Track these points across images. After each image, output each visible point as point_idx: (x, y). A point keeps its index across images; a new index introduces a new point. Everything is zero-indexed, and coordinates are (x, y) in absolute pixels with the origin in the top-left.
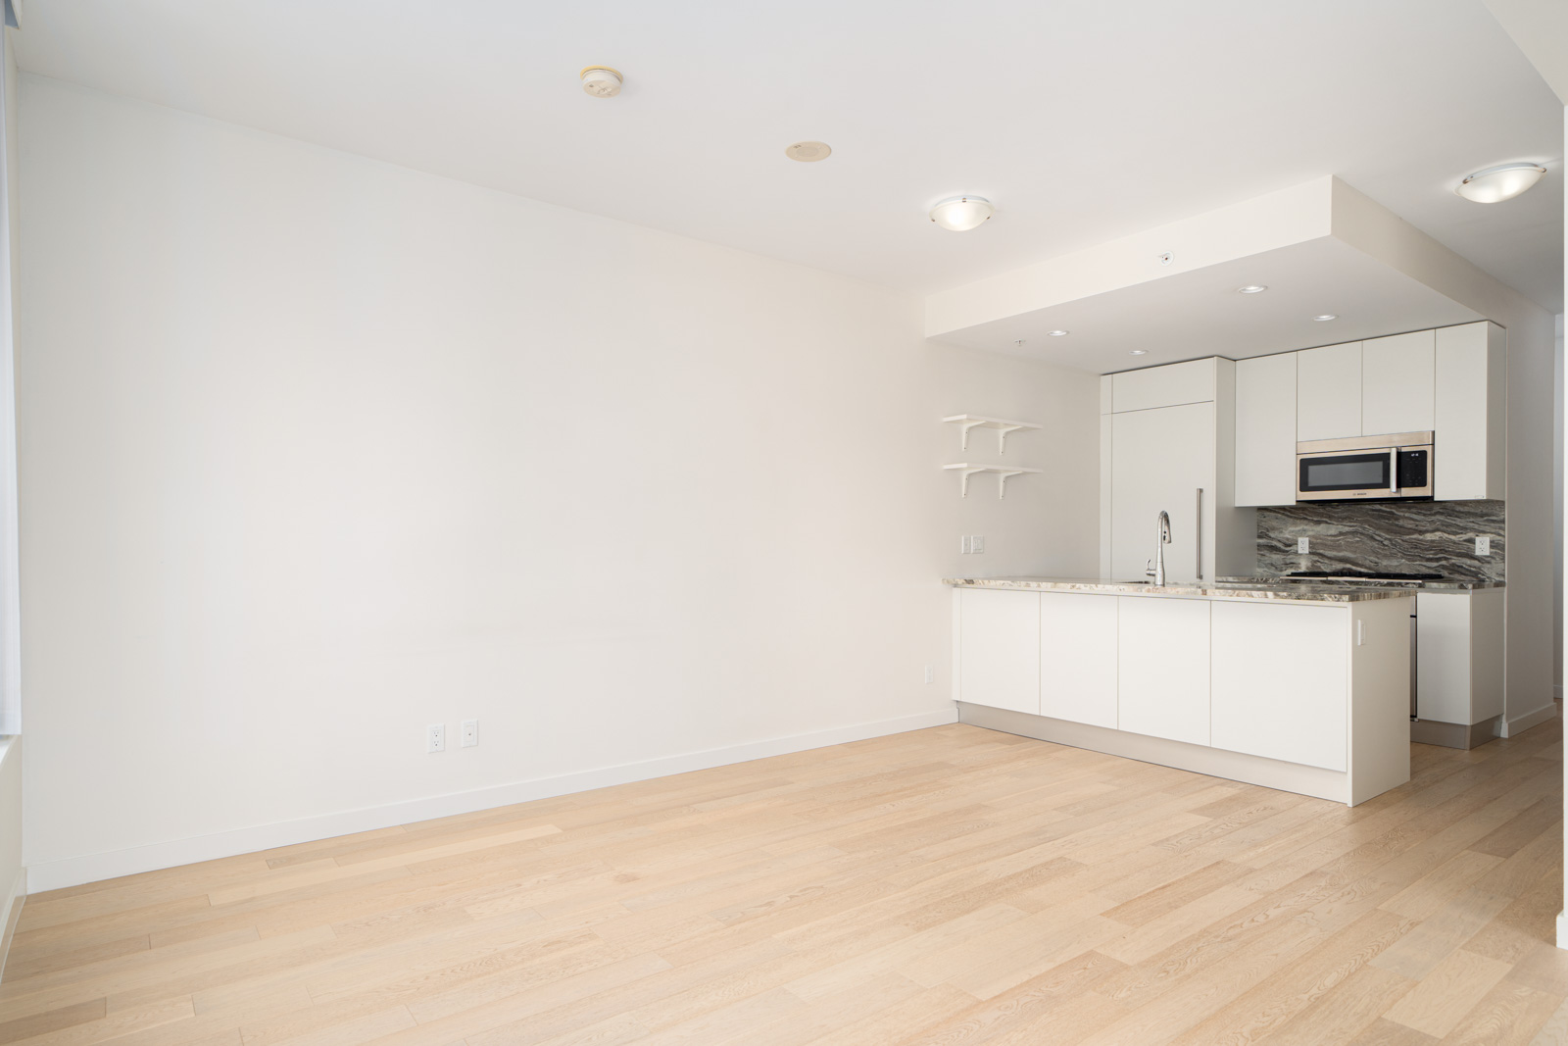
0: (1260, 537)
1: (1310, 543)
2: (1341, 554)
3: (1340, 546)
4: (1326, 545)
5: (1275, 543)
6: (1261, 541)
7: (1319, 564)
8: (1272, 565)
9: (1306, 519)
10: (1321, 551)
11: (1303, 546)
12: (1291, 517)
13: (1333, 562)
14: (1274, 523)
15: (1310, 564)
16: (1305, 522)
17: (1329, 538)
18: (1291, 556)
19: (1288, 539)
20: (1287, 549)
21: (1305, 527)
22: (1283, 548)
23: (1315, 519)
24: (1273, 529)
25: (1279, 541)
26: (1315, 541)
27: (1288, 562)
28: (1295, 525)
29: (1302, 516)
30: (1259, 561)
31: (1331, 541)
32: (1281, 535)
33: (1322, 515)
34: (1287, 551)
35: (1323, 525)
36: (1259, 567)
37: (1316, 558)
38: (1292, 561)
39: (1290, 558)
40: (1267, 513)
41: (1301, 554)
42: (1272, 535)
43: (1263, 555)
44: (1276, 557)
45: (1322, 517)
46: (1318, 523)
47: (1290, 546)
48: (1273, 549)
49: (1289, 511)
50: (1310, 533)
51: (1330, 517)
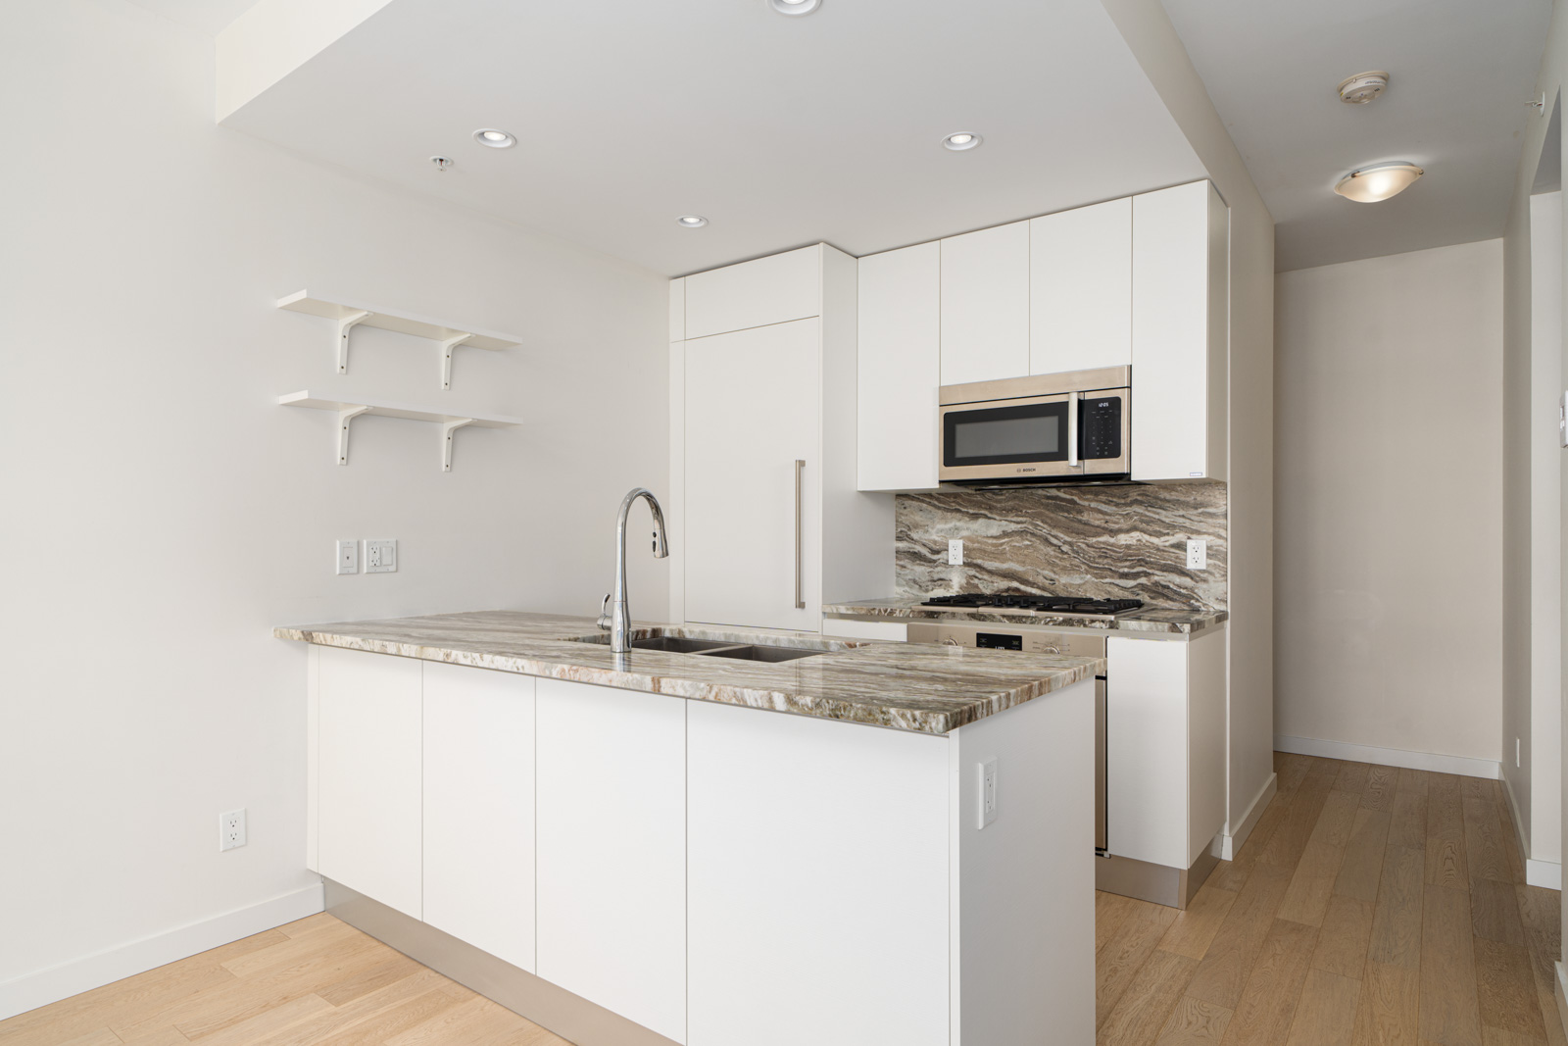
0: (899, 539)
1: (965, 548)
2: (1005, 566)
3: (1003, 553)
4: (985, 552)
5: (918, 548)
6: (902, 545)
7: (976, 581)
8: (915, 582)
9: (958, 511)
10: (979, 561)
11: (955, 554)
12: (939, 508)
13: (995, 578)
14: (918, 518)
15: (964, 581)
16: (958, 515)
17: (990, 541)
18: (939, 569)
19: (935, 542)
20: (935, 557)
21: (958, 524)
22: (929, 555)
23: (971, 511)
24: (916, 526)
25: (924, 545)
26: (970, 545)
27: (936, 577)
28: (945, 520)
29: (954, 506)
30: (898, 575)
31: (993, 545)
32: (927, 536)
33: (979, 505)
34: (935, 561)
35: (981, 521)
36: (898, 585)
37: (972, 572)
38: (942, 576)
39: (939, 572)
40: (908, 503)
41: (952, 566)
42: (915, 536)
43: (903, 567)
44: (920, 570)
45: (980, 507)
46: (975, 517)
47: (938, 552)
48: (916, 557)
49: (938, 499)
50: (965, 533)
51: (990, 508)
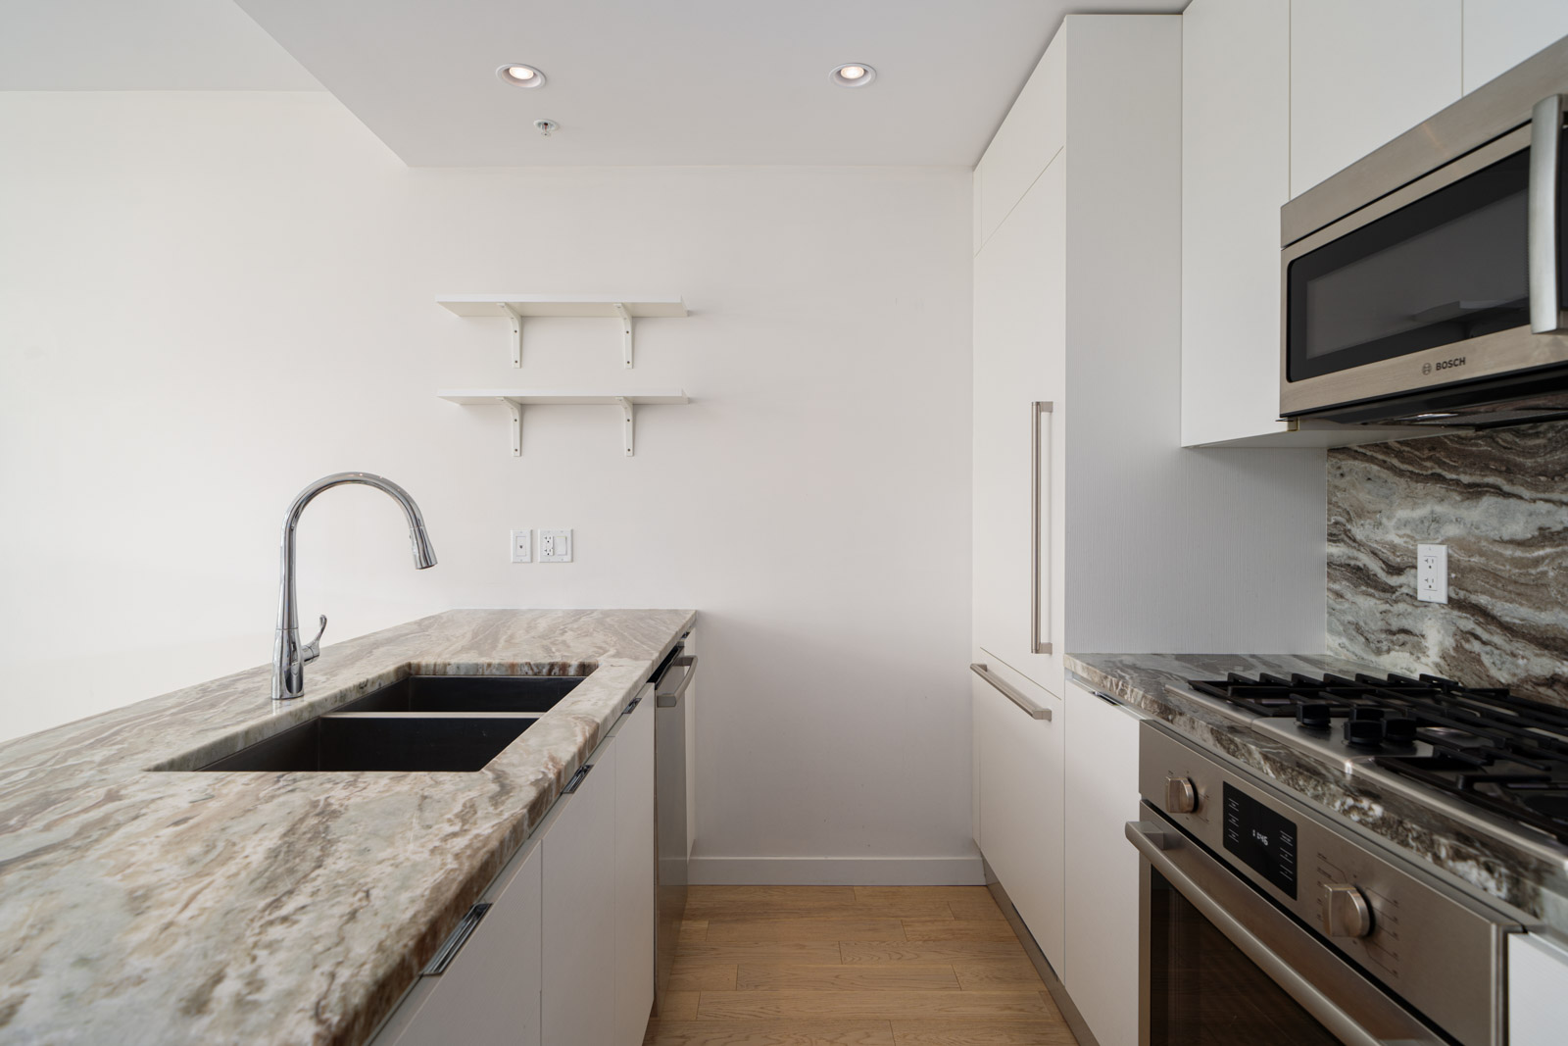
0: (1333, 538)
1: (1452, 565)
2: (1545, 618)
3: (1540, 584)
4: (1496, 577)
5: (1365, 560)
6: (1337, 550)
7: (1476, 646)
8: (1358, 629)
9: (1438, 478)
10: (1483, 600)
11: (1431, 579)
12: (1400, 473)
13: (1518, 646)
14: (1364, 495)
15: (1450, 642)
16: (1438, 489)
17: (1508, 552)
18: (1401, 607)
19: (1394, 548)
20: (1394, 581)
21: (1439, 509)
22: (1382, 576)
23: (1466, 479)
24: (1362, 513)
25: (1374, 553)
26: (1463, 558)
27: (1395, 624)
28: (1412, 499)
29: (1432, 468)
30: (1332, 611)
31: (1516, 562)
32: (1378, 535)
33: (1481, 463)
34: (1392, 590)
35: (1488, 502)
36: (1331, 631)
37: (1468, 623)
38: (1407, 624)
39: (1401, 615)
40: (1349, 464)
41: (1426, 604)
42: (1359, 533)
43: (1339, 595)
44: (1367, 605)
45: (1485, 469)
46: (1474, 492)
47: (1397, 570)
48: (1360, 576)
49: (1399, 455)
50: (1452, 530)
51: (1510, 471)
